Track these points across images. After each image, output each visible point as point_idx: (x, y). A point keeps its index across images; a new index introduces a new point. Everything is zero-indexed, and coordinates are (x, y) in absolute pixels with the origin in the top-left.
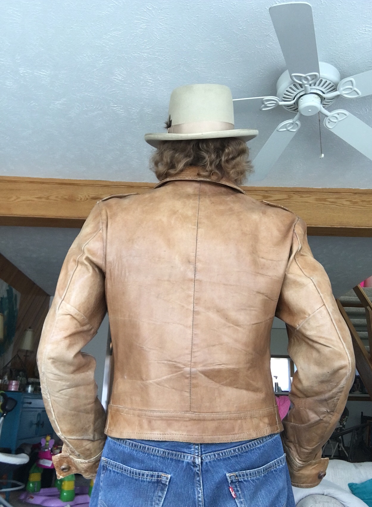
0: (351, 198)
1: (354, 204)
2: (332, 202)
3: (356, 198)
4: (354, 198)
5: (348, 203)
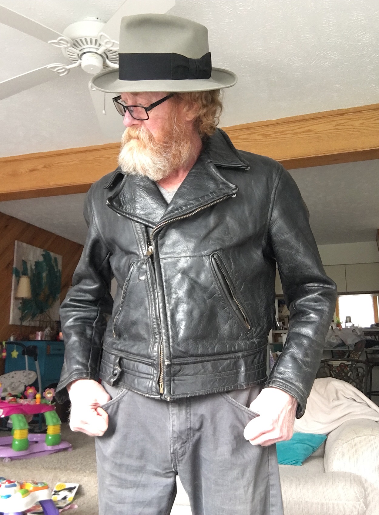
0: (263, 131)
1: (266, 137)
2: (244, 139)
3: (268, 131)
5: (260, 137)
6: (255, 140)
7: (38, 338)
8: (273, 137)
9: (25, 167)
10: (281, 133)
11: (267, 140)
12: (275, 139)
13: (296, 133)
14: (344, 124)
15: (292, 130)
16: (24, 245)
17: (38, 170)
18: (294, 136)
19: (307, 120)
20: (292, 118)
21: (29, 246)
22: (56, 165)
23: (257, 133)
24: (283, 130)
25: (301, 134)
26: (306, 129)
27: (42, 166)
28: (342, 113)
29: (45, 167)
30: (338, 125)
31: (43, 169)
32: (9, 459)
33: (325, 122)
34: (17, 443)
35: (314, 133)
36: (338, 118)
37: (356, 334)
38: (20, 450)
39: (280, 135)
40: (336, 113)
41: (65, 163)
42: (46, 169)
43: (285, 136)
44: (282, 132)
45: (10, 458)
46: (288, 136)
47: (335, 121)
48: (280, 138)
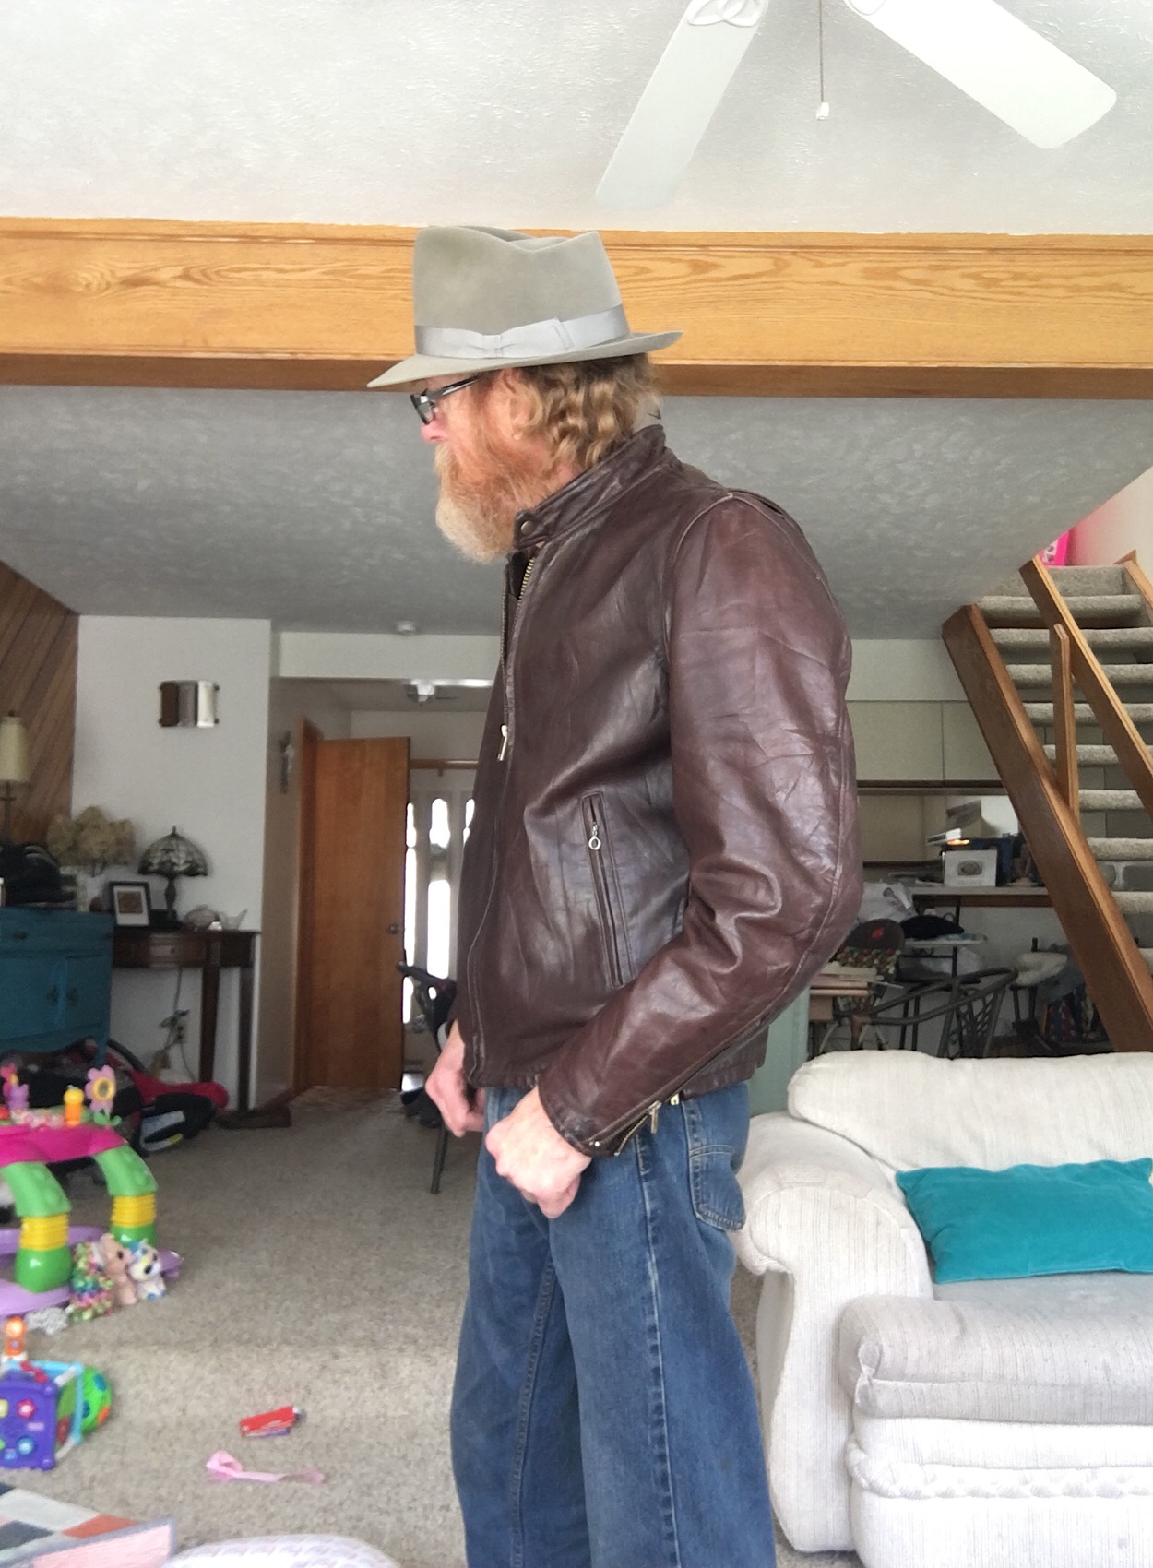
0: (980, 266)
1: (988, 286)
2: (918, 282)
3: (995, 267)
4: (989, 266)
5: (969, 284)
6: (953, 290)
8: (1006, 289)
10: (1031, 280)
11: (991, 296)
12: (1013, 298)
13: (1077, 289)
15: (1066, 277)
17: (157, 284)
18: (1072, 297)
19: (1113, 252)
22: (233, 275)
24: (1039, 271)
25: (1094, 293)
26: (1109, 279)
27: (179, 270)
29: (186, 276)
31: (180, 283)
35: (1131, 296)
37: (894, 900)
41: (271, 275)
44: (1039, 277)
46: (1055, 292)
48: (1028, 295)
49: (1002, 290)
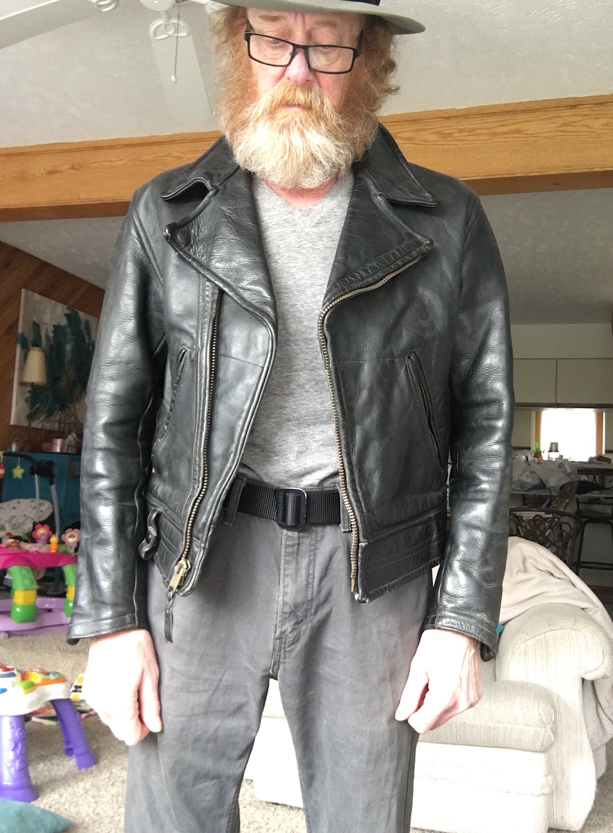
0: (441, 127)
1: (444, 137)
3: (449, 126)
4: (446, 127)
5: (435, 137)
6: (426, 141)
7: (56, 449)
8: (454, 138)
9: (38, 167)
10: (469, 131)
11: (447, 143)
12: (459, 143)
13: (494, 134)
14: (577, 124)
15: (487, 129)
16: (37, 296)
17: (61, 172)
18: (491, 139)
19: (515, 112)
20: (491, 107)
21: (45, 299)
22: (91, 165)
23: (430, 129)
24: (475, 126)
25: (504, 136)
26: (512, 127)
27: (67, 166)
28: (574, 105)
29: (73, 168)
30: (565, 125)
31: (70, 171)
32: (7, 635)
33: (545, 117)
34: (18, 610)
35: (525, 136)
36: (568, 112)
37: (564, 470)
38: (24, 621)
39: (469, 135)
40: (564, 104)
41: (106, 164)
42: (74, 171)
43: (475, 138)
44: (473, 130)
45: (8, 632)
46: (482, 137)
47: (563, 116)
48: (466, 141)
49: (452, 139)
